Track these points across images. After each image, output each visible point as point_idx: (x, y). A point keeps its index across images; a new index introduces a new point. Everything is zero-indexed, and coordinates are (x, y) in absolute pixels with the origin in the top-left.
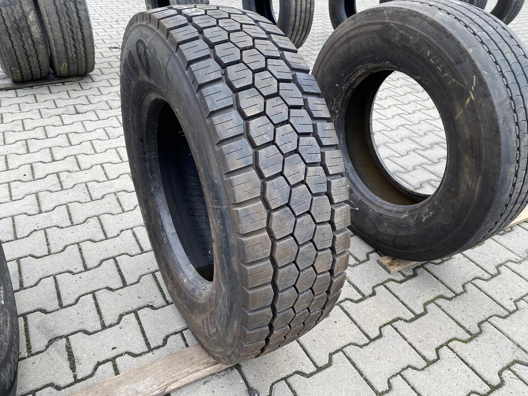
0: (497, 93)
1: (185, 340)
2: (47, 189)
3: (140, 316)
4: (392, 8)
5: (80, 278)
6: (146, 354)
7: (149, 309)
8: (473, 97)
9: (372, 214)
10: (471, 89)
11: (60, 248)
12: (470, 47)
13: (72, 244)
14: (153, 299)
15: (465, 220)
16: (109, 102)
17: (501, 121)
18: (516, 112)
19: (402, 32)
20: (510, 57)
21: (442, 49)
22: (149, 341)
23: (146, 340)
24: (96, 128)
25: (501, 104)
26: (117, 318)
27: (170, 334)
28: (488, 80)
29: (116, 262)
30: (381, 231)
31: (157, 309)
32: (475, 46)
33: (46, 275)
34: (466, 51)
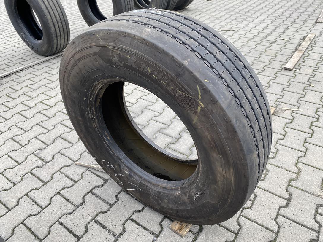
0: (222, 97)
4: (102, 30)
8: (202, 105)
9: (152, 192)
12: (184, 59)
15: (229, 200)
17: (234, 121)
18: (242, 107)
19: (118, 52)
20: (220, 56)
21: (160, 65)
25: (229, 106)
28: (210, 87)
30: (164, 206)
32: (188, 56)
34: (183, 64)
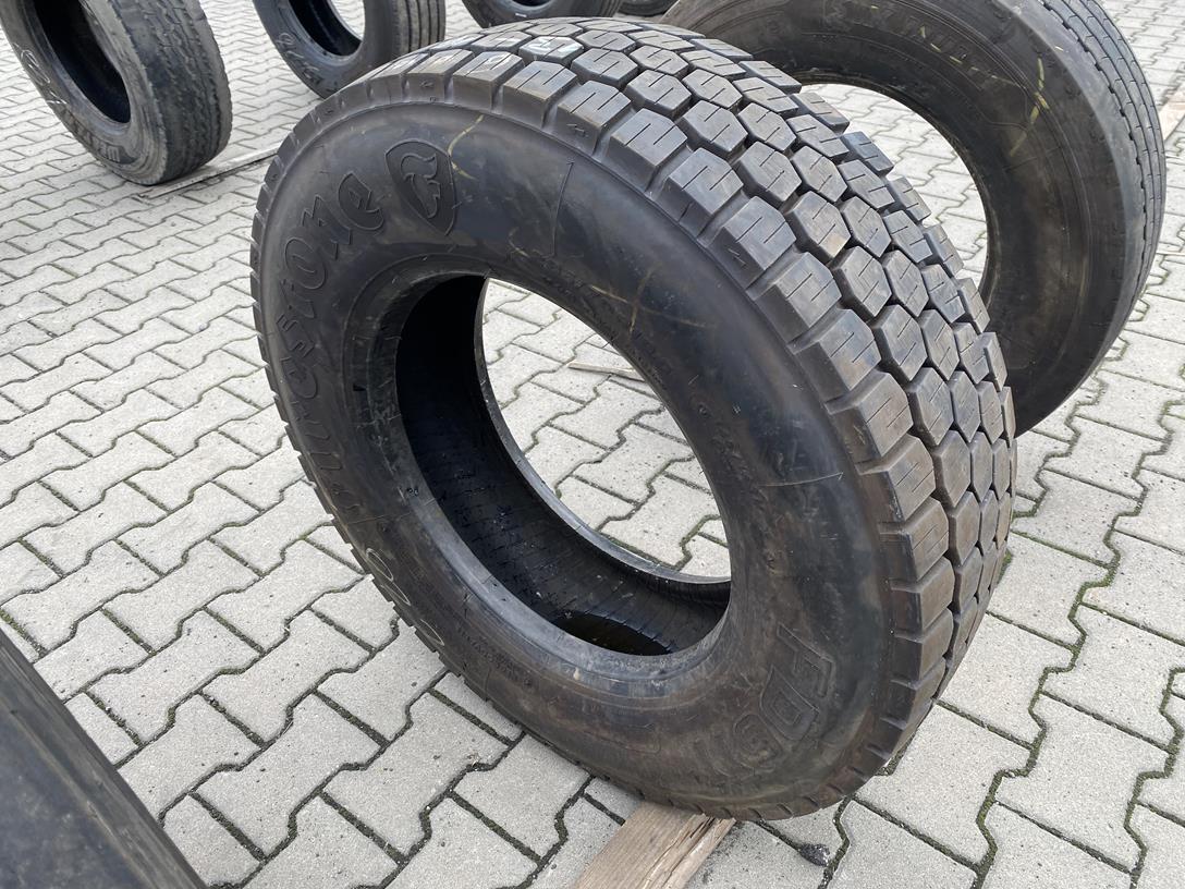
1: (601, 808)
2: (21, 588)
3: (467, 797)
5: (263, 770)
6: (540, 875)
7: (476, 774)
10: (1037, 87)
11: (162, 721)
13: (187, 698)
14: (469, 747)
16: (36, 320)
22: (527, 843)
23: (518, 845)
24: (48, 394)
26: (418, 825)
27: (560, 808)
29: (325, 699)
31: (494, 766)
33: (170, 800)
